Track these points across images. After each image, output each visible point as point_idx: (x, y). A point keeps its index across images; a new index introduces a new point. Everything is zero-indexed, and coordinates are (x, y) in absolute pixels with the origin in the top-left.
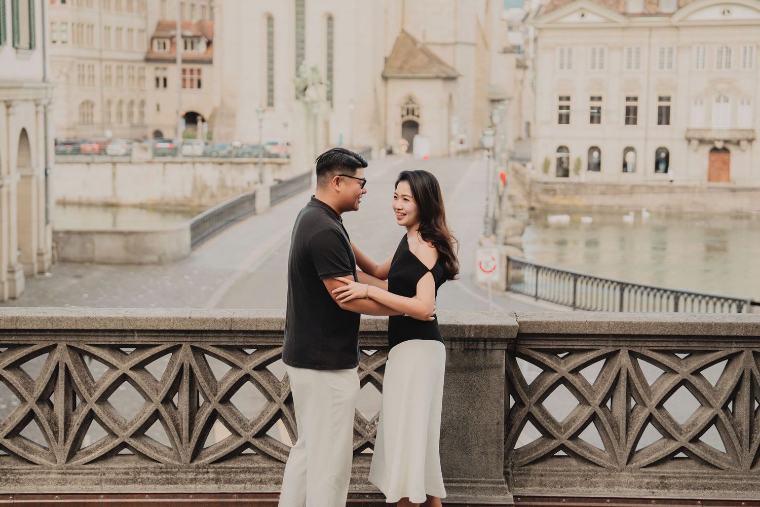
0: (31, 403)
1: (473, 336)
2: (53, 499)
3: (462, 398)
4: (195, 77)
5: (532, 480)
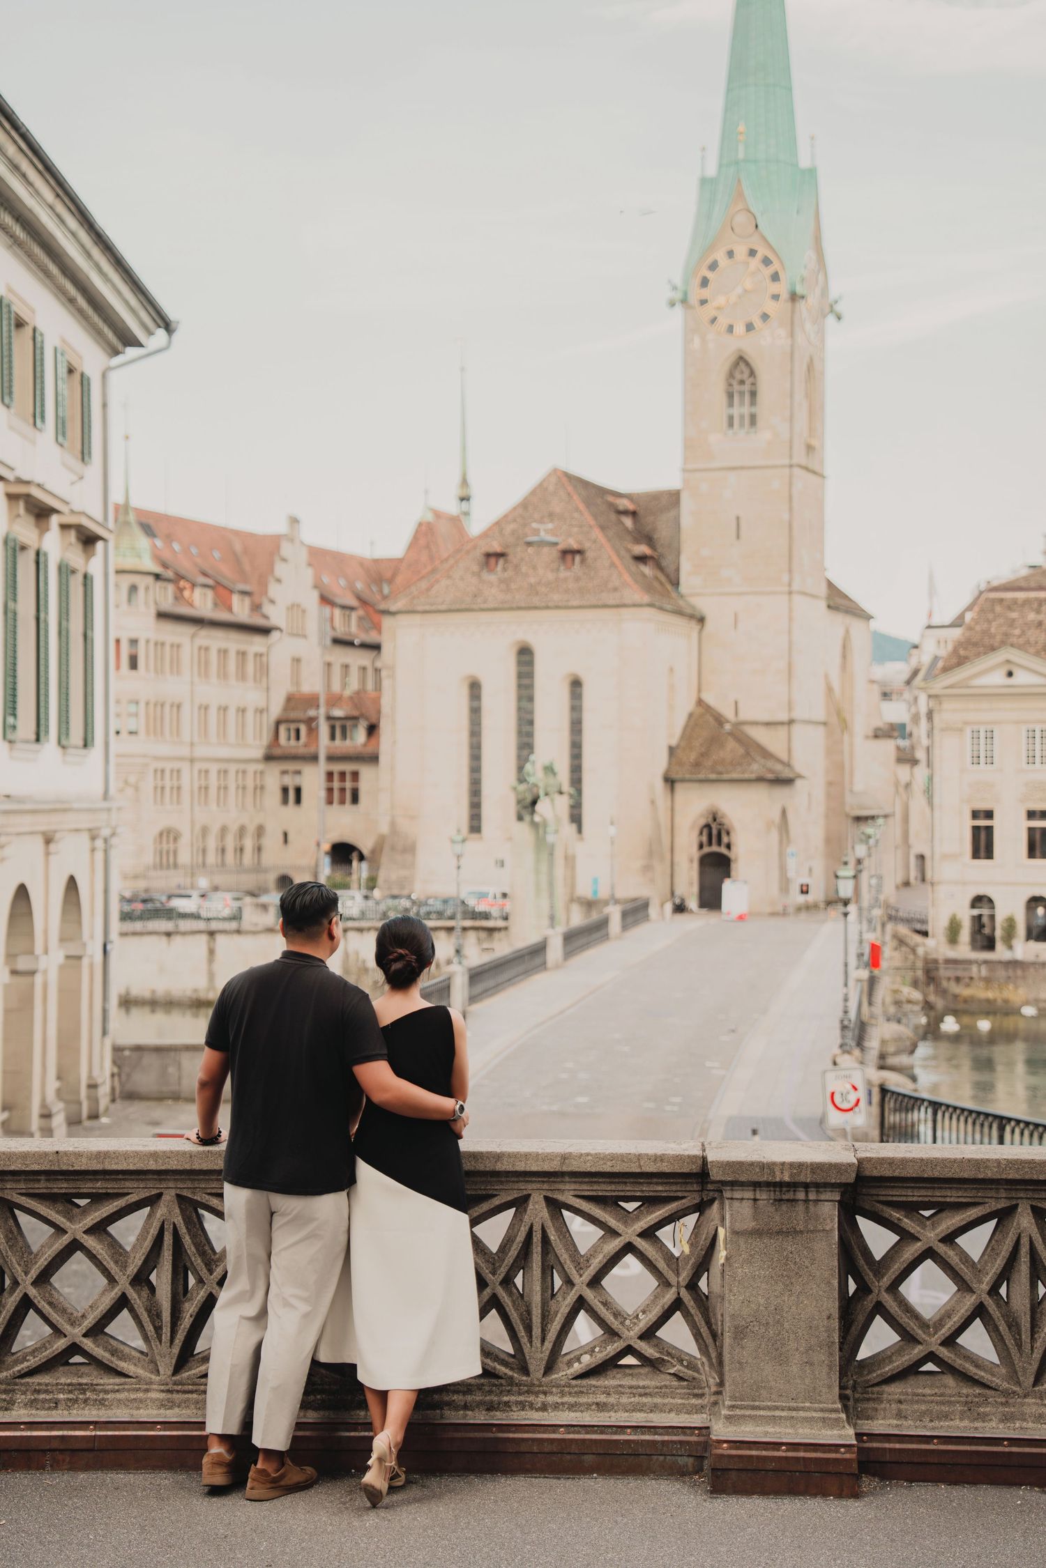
0: (124, 1283)
1: (787, 1179)
2: (153, 1431)
3: (772, 1277)
4: (348, 785)
5: (885, 1409)
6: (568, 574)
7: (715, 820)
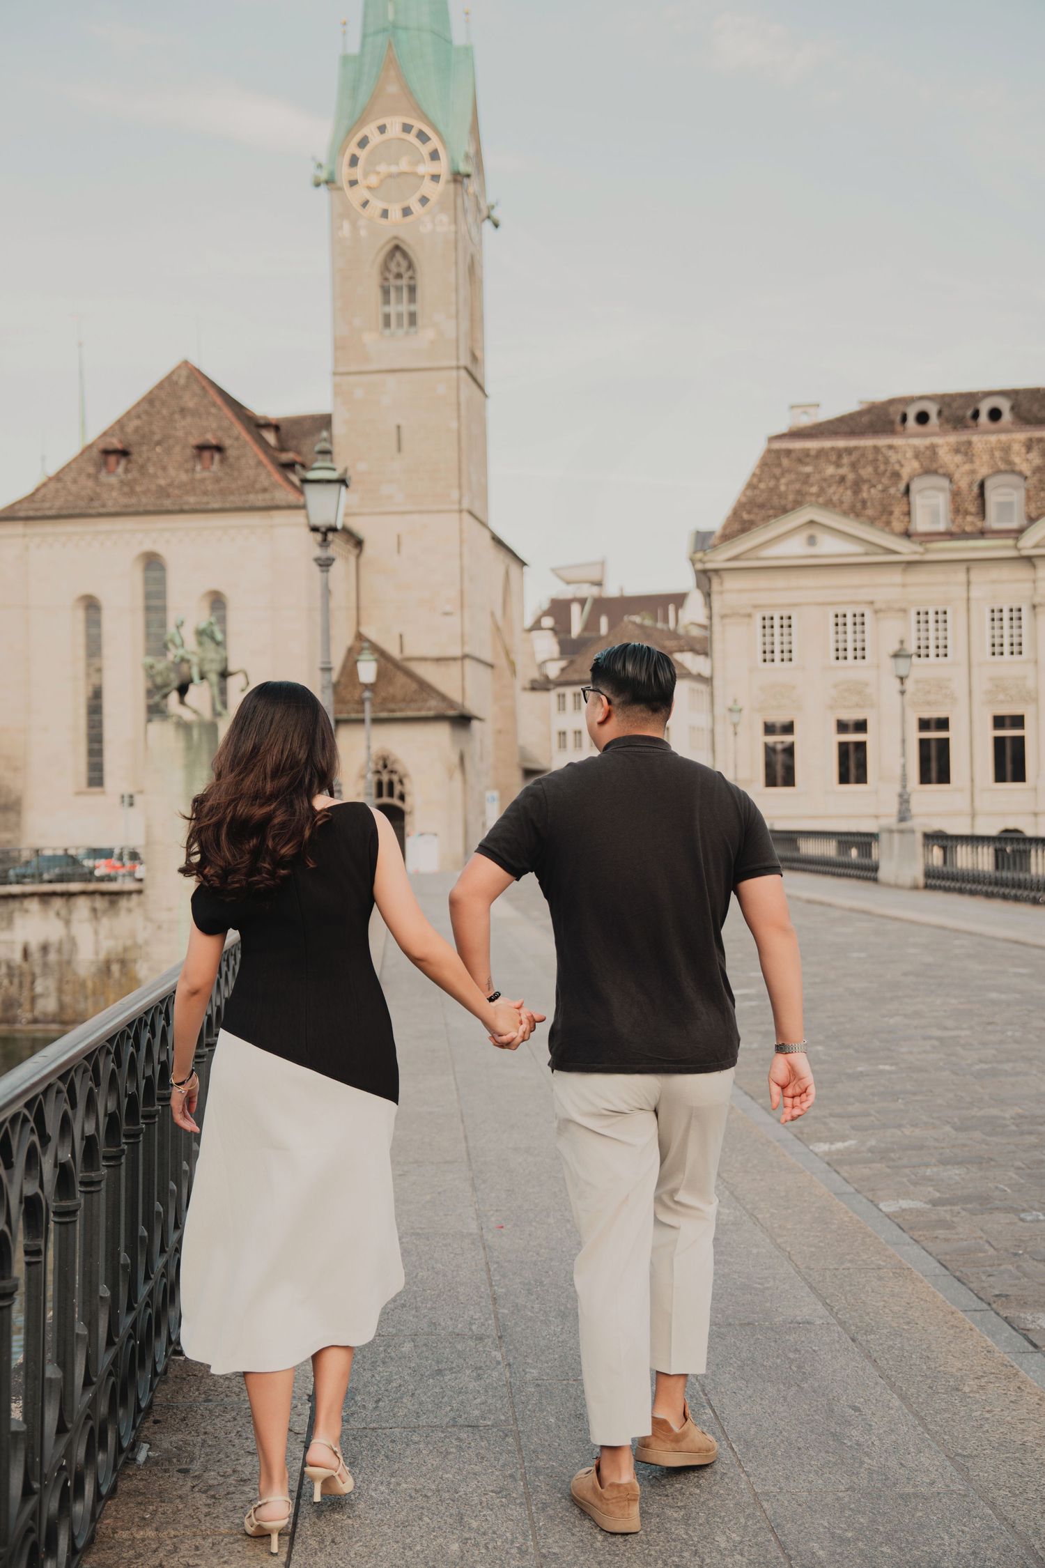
6: (206, 474)
7: (385, 766)
